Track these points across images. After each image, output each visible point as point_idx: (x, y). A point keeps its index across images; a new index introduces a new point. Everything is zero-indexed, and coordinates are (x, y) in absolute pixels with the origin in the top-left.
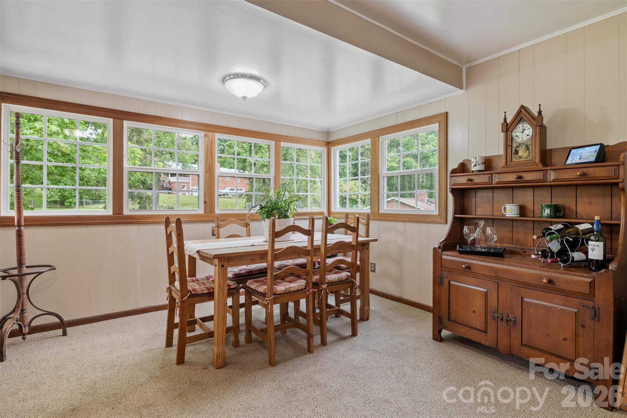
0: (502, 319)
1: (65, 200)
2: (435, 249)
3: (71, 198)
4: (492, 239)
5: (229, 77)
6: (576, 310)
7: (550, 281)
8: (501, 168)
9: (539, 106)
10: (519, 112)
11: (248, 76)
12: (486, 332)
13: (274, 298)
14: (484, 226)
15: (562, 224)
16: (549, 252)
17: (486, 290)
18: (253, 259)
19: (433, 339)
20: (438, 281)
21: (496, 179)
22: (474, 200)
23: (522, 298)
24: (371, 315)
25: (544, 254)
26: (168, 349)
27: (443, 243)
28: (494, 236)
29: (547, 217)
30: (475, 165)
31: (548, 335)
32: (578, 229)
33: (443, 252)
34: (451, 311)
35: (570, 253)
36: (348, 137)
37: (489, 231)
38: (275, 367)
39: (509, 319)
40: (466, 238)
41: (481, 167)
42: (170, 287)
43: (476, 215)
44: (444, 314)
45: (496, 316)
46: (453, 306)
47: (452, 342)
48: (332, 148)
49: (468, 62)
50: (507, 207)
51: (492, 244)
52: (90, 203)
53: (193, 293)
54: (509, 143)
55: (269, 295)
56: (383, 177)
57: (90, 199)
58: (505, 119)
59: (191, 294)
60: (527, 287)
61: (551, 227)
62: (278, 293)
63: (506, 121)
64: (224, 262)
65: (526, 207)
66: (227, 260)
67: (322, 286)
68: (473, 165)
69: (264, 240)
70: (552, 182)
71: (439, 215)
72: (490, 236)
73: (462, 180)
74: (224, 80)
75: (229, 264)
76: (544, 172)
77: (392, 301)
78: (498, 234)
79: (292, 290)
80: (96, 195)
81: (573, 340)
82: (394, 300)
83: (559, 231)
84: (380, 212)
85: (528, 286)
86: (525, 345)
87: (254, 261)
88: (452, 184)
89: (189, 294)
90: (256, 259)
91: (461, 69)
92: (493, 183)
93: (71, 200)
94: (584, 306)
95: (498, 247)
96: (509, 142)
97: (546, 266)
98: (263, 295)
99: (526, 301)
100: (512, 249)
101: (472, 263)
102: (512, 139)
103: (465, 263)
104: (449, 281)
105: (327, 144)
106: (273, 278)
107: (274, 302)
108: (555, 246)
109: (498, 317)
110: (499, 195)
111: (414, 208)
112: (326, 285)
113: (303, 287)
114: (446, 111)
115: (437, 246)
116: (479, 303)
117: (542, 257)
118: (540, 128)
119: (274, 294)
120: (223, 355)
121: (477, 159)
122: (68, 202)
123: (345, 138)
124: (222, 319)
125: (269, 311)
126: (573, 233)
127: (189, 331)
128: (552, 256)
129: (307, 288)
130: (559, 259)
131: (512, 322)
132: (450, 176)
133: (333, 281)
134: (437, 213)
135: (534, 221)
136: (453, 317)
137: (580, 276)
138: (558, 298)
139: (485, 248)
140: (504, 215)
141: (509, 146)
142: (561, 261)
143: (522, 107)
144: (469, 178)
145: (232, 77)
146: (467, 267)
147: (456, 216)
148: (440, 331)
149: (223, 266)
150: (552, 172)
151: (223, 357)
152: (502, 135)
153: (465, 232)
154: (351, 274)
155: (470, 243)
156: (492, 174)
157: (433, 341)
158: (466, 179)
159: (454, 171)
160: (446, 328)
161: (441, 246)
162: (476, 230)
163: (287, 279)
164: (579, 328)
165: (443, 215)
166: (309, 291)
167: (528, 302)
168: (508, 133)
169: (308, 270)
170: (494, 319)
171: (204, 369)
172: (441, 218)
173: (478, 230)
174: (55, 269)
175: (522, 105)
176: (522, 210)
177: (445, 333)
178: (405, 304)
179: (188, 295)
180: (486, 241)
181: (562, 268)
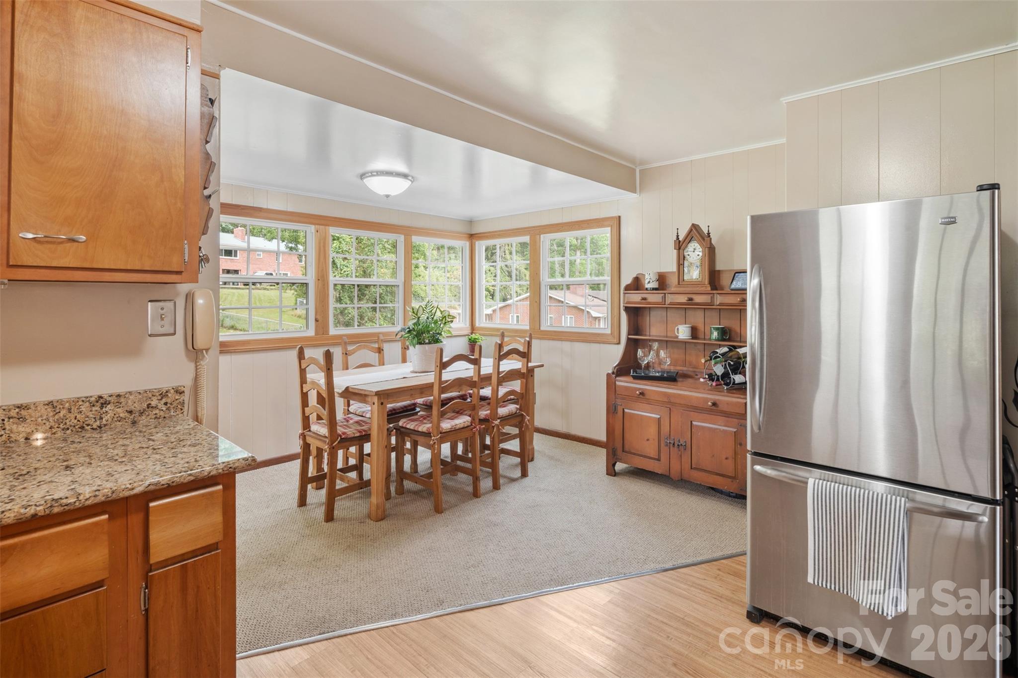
0: (674, 444)
2: (608, 375)
4: (666, 363)
5: (371, 173)
6: (735, 430)
7: (714, 404)
8: (674, 287)
9: (707, 228)
10: (691, 231)
11: (394, 174)
12: (659, 460)
13: (440, 437)
14: (657, 349)
15: (728, 348)
16: (714, 375)
17: (659, 417)
18: (412, 395)
19: (607, 474)
20: (612, 410)
21: (670, 299)
22: (648, 318)
23: (691, 421)
24: (536, 455)
25: (711, 377)
26: (302, 508)
27: (617, 368)
28: (668, 359)
29: (716, 340)
30: (649, 282)
31: (713, 456)
32: (738, 352)
33: (617, 378)
34: (626, 442)
35: (731, 376)
36: (500, 231)
37: (662, 354)
38: (443, 514)
39: (680, 444)
40: (640, 362)
41: (655, 285)
42: (304, 433)
43: (650, 336)
44: (618, 445)
45: (669, 442)
46: (627, 436)
47: (626, 476)
48: (477, 243)
49: (641, 164)
50: (680, 328)
51: (666, 367)
53: (343, 437)
54: (681, 262)
55: (435, 435)
56: (545, 285)
58: (678, 236)
59: (341, 439)
60: (696, 411)
61: (717, 351)
62: (444, 431)
63: (678, 239)
65: (698, 328)
66: (386, 396)
67: (494, 422)
68: (647, 282)
69: (412, 369)
70: (718, 305)
71: (611, 334)
72: (663, 359)
73: (635, 298)
74: (362, 176)
75: (389, 400)
76: (712, 295)
77: (557, 438)
78: (670, 358)
79: (458, 427)
81: (733, 458)
82: (559, 437)
83: (723, 355)
84: (542, 328)
85: (697, 409)
86: (695, 469)
88: (626, 302)
89: (339, 438)
91: (634, 170)
92: (666, 304)
94: (741, 425)
95: (672, 371)
96: (681, 260)
97: (713, 390)
98: (427, 435)
99: (696, 425)
100: (685, 372)
101: (646, 389)
102: (684, 257)
103: (640, 389)
104: (623, 409)
105: (470, 237)
106: (440, 414)
107: (442, 440)
108: (719, 370)
109: (670, 443)
110: (673, 315)
111: (562, 302)
112: (499, 421)
113: (469, 424)
114: (620, 215)
115: (610, 372)
116: (652, 431)
117: (710, 380)
118: (709, 250)
119: (441, 433)
121: (651, 275)
123: (496, 232)
125: (436, 451)
126: (735, 357)
127: (318, 488)
128: (718, 380)
129: (473, 424)
130: (722, 382)
131: (682, 447)
132: (624, 293)
133: (504, 416)
134: (609, 331)
135: (705, 344)
136: (627, 448)
137: (738, 398)
138: (722, 419)
139: (658, 372)
140: (677, 337)
141: (681, 264)
142: (724, 384)
143: (693, 225)
144: (643, 297)
145: (375, 174)
146: (641, 393)
147: (629, 336)
148: (614, 465)
149: (382, 404)
150: (718, 295)
151: (383, 508)
152: (675, 252)
153: (639, 355)
154: (521, 406)
155: (644, 367)
156: (665, 294)
157: (606, 476)
158: (640, 298)
159: (628, 288)
160: (621, 461)
161: (615, 371)
162: (650, 353)
164: (738, 447)
165: (616, 334)
166: (475, 427)
167: (696, 426)
168: (681, 251)
169: (475, 404)
170: (667, 445)
171: (359, 523)
172: (614, 337)
173: (652, 353)
175: (693, 224)
176: (694, 332)
177: (619, 466)
178: (573, 440)
179: (338, 440)
180: (660, 364)
181: (725, 391)
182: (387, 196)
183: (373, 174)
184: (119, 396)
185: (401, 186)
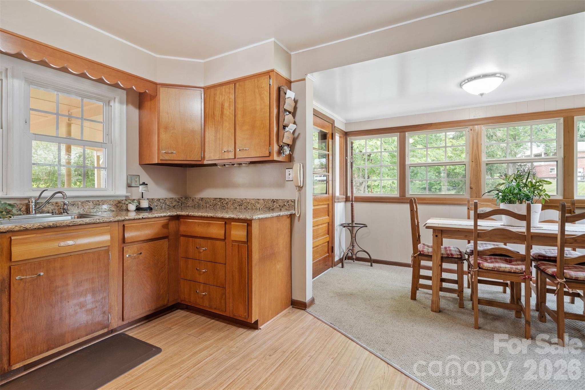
1: (432, 187)
3: (436, 185)
18: (466, 236)
52: (451, 189)
53: (422, 253)
57: (451, 186)
59: (420, 253)
62: (484, 268)
64: (438, 233)
66: (440, 232)
69: (503, 224)
74: (461, 85)
75: (445, 235)
79: (501, 269)
80: (455, 182)
87: (467, 237)
90: (469, 236)
93: (436, 187)
106: (477, 253)
112: (565, 280)
120: (437, 302)
122: (434, 189)
124: (436, 276)
129: (524, 273)
149: (437, 236)
163: (513, 263)
171: (424, 307)
174: (367, 227)
179: (418, 253)
182: (482, 95)
183: (465, 82)
184: (277, 200)
185: (496, 83)
